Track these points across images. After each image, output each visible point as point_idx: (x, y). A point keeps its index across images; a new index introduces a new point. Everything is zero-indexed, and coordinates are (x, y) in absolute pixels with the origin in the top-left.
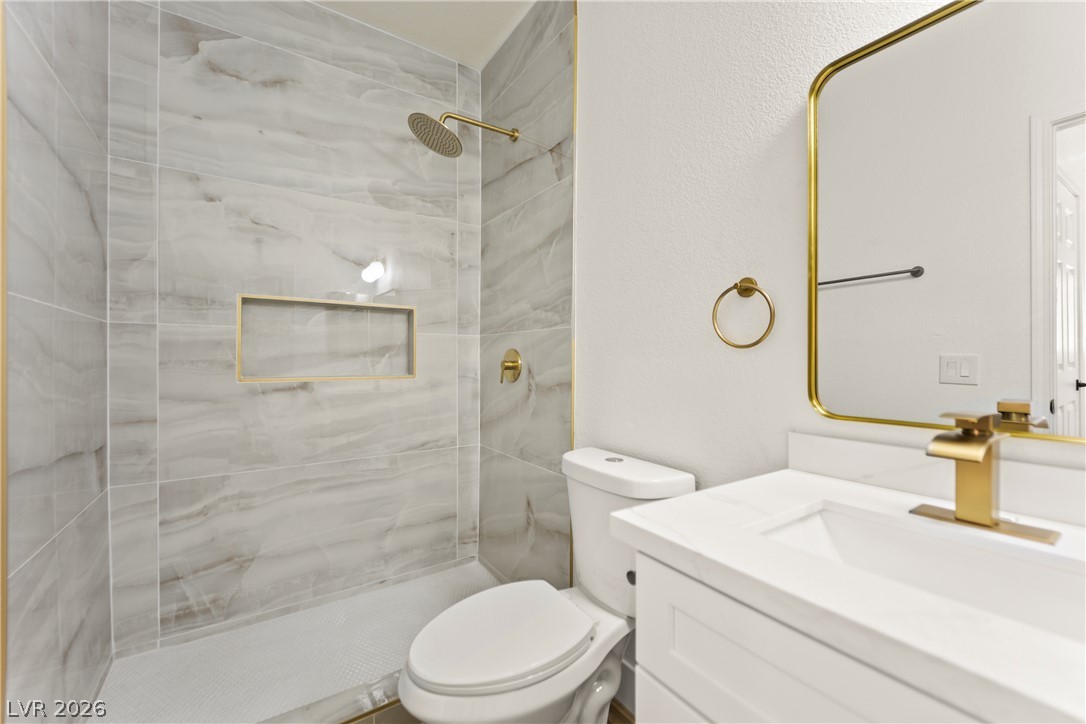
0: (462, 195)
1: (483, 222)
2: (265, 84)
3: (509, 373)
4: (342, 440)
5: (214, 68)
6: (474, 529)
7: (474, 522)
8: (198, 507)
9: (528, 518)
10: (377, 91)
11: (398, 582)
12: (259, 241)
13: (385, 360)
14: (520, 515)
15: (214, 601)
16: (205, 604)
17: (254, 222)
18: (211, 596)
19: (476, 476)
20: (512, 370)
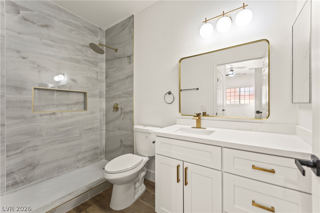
0: (100, 62)
1: (106, 70)
2: (42, 26)
3: (115, 109)
4: (66, 129)
5: (25, 19)
6: (104, 151)
7: (104, 149)
8: (20, 150)
9: (121, 144)
10: (76, 32)
11: (82, 167)
12: (39, 71)
13: (77, 106)
14: (119, 145)
15: (25, 178)
16: (22, 180)
17: (38, 66)
18: (24, 177)
19: (104, 137)
20: (116, 108)
